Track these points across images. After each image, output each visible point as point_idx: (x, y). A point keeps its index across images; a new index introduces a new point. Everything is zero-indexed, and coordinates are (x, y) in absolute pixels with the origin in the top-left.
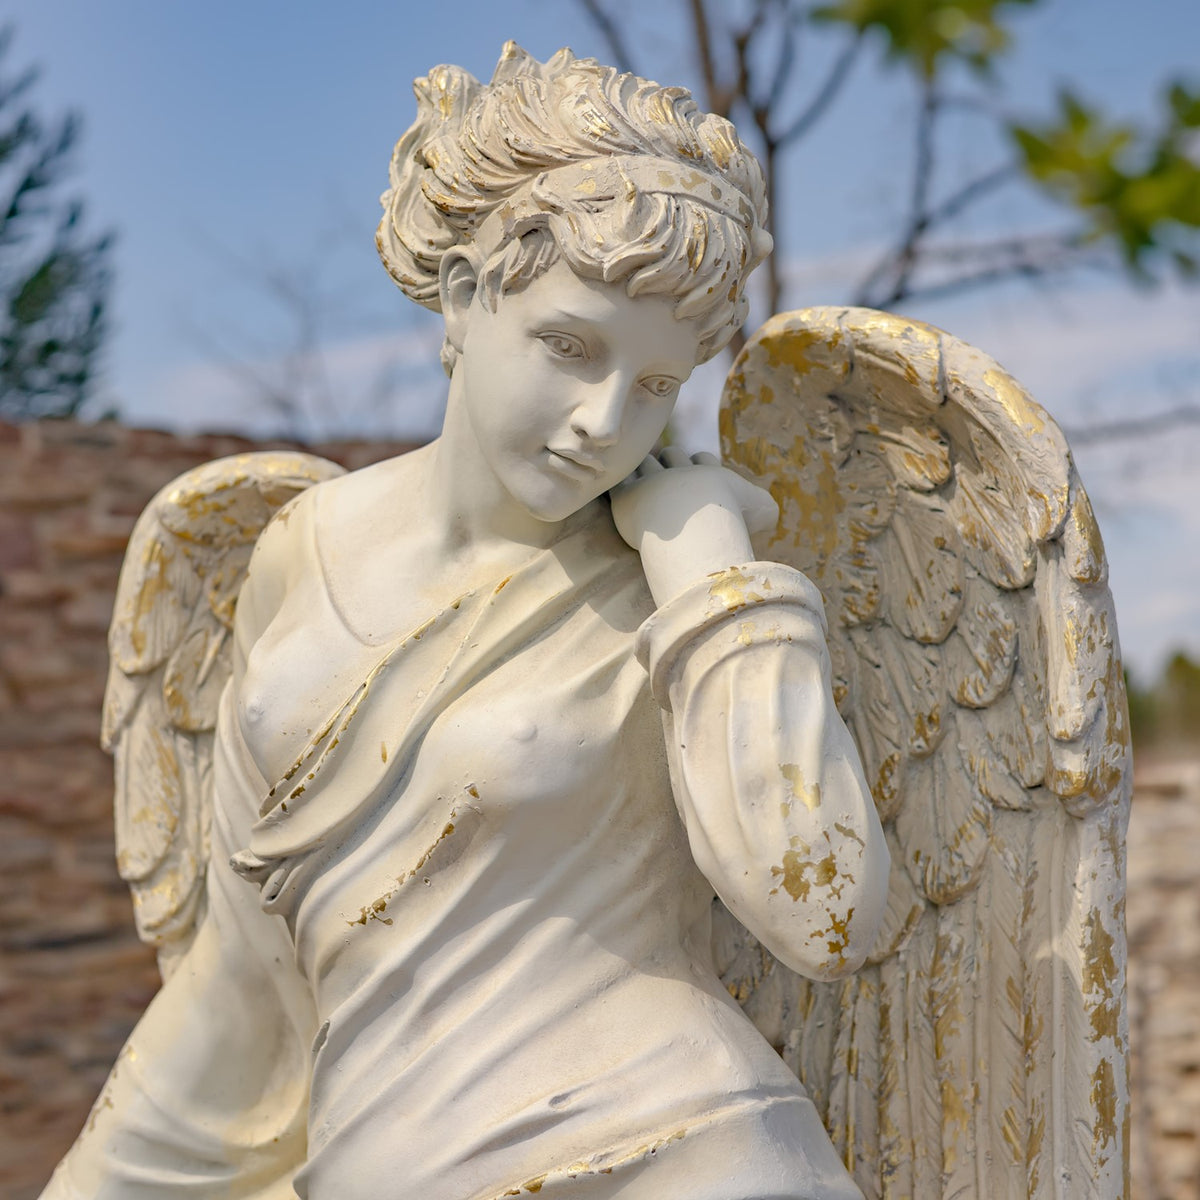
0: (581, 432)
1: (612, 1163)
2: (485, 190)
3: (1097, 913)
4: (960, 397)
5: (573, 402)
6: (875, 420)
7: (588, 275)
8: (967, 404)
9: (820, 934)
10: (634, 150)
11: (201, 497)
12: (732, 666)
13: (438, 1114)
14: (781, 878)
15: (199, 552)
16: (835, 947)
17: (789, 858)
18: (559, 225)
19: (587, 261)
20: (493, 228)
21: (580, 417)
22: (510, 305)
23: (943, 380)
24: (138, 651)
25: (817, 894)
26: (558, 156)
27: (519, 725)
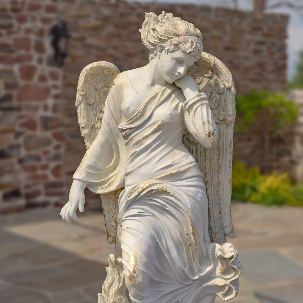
0: (179, 73)
1: (181, 170)
2: (167, 37)
3: (231, 138)
4: (217, 66)
5: (178, 68)
6: (201, 67)
7: (184, 52)
8: (218, 68)
9: (211, 142)
10: (191, 35)
11: (93, 68)
12: (200, 107)
13: (155, 164)
14: (208, 135)
15: (92, 76)
16: (213, 144)
17: (209, 133)
18: (181, 45)
19: (185, 51)
20: (168, 43)
21: (178, 71)
22: (170, 54)
23: (215, 64)
24: (83, 92)
25: (212, 137)
26: (181, 35)
27: (169, 112)
